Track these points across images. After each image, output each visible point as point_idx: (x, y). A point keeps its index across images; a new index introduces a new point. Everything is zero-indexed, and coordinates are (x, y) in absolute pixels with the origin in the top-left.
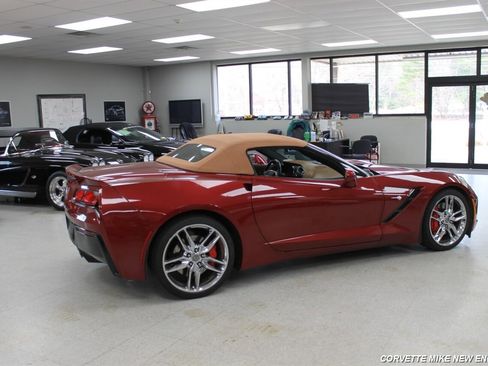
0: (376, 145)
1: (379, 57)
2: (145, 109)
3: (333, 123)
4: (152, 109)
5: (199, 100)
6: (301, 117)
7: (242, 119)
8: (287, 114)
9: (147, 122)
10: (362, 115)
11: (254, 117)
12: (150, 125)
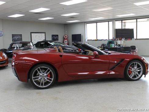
0: (135, 49)
1: (138, 20)
2: (65, 37)
3: (122, 42)
4: (67, 37)
5: (81, 34)
6: (111, 40)
7: (94, 40)
8: (108, 39)
9: (65, 41)
10: (131, 39)
11: (98, 40)
12: (66, 42)
